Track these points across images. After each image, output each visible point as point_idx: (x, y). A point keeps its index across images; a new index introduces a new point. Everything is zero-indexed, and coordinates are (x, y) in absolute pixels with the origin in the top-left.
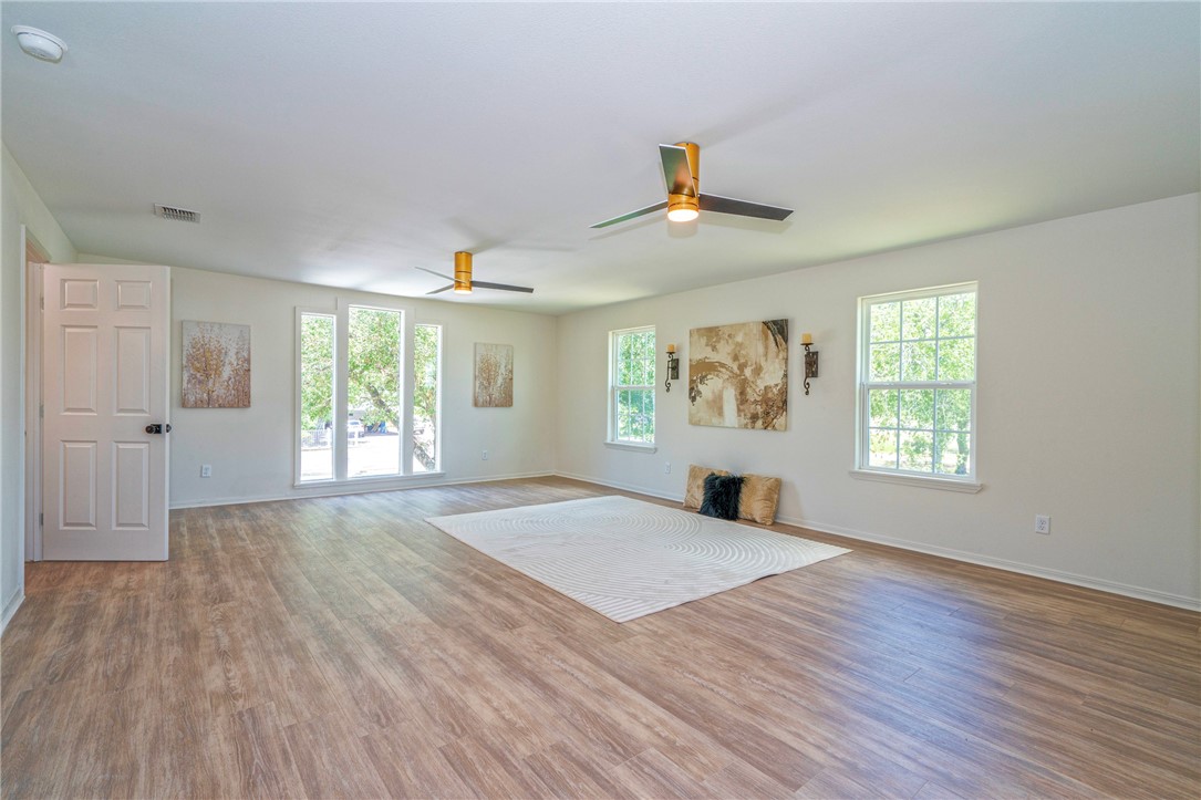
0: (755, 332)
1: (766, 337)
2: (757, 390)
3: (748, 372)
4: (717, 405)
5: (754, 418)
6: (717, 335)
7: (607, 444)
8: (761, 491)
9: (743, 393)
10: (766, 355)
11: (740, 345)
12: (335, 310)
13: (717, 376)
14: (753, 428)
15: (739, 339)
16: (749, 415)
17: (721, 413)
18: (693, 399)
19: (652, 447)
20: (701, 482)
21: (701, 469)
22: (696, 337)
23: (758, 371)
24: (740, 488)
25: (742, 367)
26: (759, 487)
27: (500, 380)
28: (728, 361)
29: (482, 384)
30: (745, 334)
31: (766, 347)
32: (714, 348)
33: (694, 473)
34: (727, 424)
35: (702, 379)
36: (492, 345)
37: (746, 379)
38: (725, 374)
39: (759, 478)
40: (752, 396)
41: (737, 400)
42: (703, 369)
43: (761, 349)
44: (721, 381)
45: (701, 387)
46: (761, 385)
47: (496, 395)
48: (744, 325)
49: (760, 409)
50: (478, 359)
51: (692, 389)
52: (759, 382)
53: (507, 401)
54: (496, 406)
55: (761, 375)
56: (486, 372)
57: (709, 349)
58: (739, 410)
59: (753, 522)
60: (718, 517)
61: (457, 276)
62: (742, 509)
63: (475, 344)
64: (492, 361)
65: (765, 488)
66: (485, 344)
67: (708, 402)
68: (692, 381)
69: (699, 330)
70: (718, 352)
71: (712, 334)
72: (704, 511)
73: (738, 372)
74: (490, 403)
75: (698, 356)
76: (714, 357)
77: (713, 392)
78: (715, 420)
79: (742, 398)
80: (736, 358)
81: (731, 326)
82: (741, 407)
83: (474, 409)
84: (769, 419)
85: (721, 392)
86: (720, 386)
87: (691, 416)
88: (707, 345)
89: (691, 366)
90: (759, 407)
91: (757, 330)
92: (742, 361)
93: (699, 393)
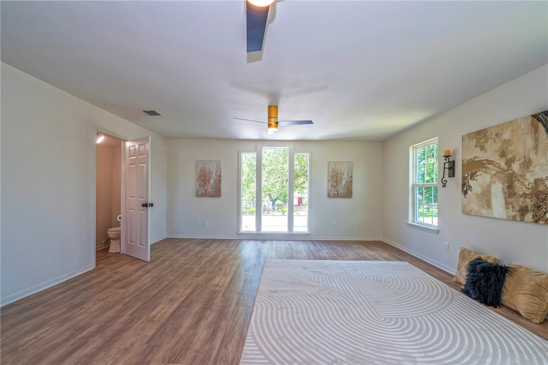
0: (523, 127)
1: (536, 130)
2: (527, 183)
3: (516, 167)
4: (486, 197)
5: (523, 211)
6: (485, 136)
7: (408, 224)
8: (528, 286)
9: (511, 186)
10: (536, 148)
11: (507, 142)
12: (255, 150)
13: (486, 172)
14: (522, 220)
15: (506, 136)
16: (517, 208)
17: (489, 206)
18: (465, 193)
19: (436, 229)
20: (467, 263)
21: (470, 252)
22: (467, 140)
23: (527, 164)
24: (504, 277)
25: (509, 163)
26: (526, 280)
27: (344, 182)
28: (495, 158)
29: (332, 184)
30: (513, 131)
31: (536, 140)
32: (482, 148)
33: (463, 254)
34: (496, 215)
35: (473, 176)
36: (339, 162)
37: (514, 173)
38: (493, 170)
39: (528, 271)
40: (519, 188)
41: (504, 193)
42: (473, 167)
43: (530, 142)
44: (489, 176)
45: (471, 183)
46: (530, 178)
47: (341, 191)
48: (511, 122)
49: (529, 202)
50: (330, 171)
51: (464, 185)
52: (528, 176)
53: (348, 194)
54: (341, 197)
55: (531, 168)
56: (335, 178)
57: (478, 149)
58: (507, 203)
59: (514, 314)
60: (476, 299)
61: (269, 121)
62: (505, 298)
63: (329, 162)
64: (339, 171)
65: (533, 283)
66: (334, 162)
67: (477, 195)
68: (464, 178)
69: (469, 135)
70: (486, 151)
71: (480, 137)
72: (466, 292)
73: (506, 167)
74: (337, 196)
75: (469, 157)
76: (481, 156)
77: (482, 187)
78: (484, 212)
79: (510, 192)
80: (503, 154)
81: (499, 126)
82: (509, 200)
83: (328, 198)
84: (541, 213)
85: (489, 187)
86: (489, 180)
87: (464, 207)
88: (476, 146)
89: (463, 165)
90: (528, 200)
91: (525, 125)
92: (510, 156)
93: (470, 187)
